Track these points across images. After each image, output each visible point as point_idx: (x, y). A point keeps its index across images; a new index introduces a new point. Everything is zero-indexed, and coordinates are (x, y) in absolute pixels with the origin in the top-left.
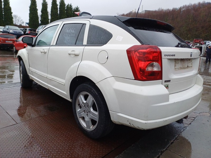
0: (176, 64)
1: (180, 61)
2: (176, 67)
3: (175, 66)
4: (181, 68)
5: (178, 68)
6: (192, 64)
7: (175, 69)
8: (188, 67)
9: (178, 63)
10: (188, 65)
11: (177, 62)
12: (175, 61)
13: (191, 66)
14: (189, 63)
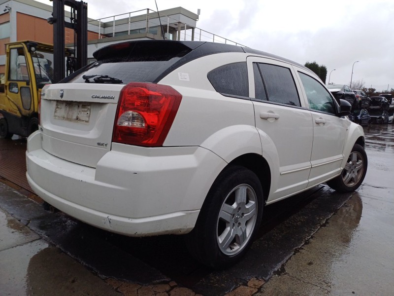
0: (57, 109)
1: (64, 105)
2: (56, 114)
3: (55, 112)
4: (64, 118)
5: (58, 117)
6: (89, 117)
7: (55, 116)
8: (77, 119)
9: (61, 108)
10: (79, 116)
11: (59, 106)
12: (57, 105)
13: (87, 119)
14: (83, 112)
